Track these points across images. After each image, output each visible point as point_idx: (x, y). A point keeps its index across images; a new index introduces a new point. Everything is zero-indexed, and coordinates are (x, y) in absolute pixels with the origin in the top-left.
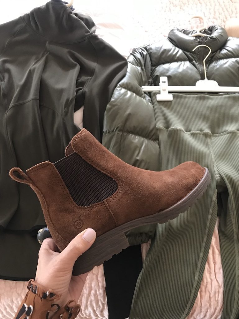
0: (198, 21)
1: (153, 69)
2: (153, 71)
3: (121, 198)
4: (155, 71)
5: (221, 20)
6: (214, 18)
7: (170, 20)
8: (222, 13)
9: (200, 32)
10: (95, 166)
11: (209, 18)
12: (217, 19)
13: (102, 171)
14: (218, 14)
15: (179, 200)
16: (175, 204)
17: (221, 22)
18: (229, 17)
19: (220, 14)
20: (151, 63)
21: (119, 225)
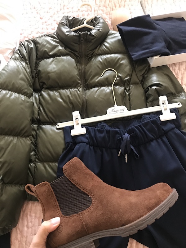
0: (89, 9)
1: (38, 62)
2: (37, 64)
3: (92, 212)
4: (39, 65)
5: (111, 8)
6: (104, 6)
7: (64, 6)
8: (112, 1)
9: (87, 23)
10: (77, 186)
11: (100, 6)
12: (106, 7)
13: (82, 190)
14: (109, 1)
15: (139, 218)
16: (135, 221)
17: (110, 10)
18: (118, 5)
19: (110, 2)
20: (37, 57)
21: (89, 234)
